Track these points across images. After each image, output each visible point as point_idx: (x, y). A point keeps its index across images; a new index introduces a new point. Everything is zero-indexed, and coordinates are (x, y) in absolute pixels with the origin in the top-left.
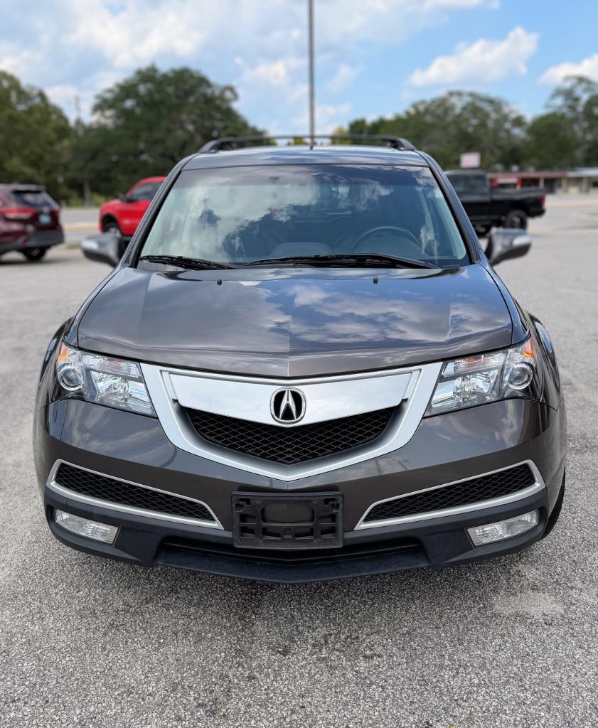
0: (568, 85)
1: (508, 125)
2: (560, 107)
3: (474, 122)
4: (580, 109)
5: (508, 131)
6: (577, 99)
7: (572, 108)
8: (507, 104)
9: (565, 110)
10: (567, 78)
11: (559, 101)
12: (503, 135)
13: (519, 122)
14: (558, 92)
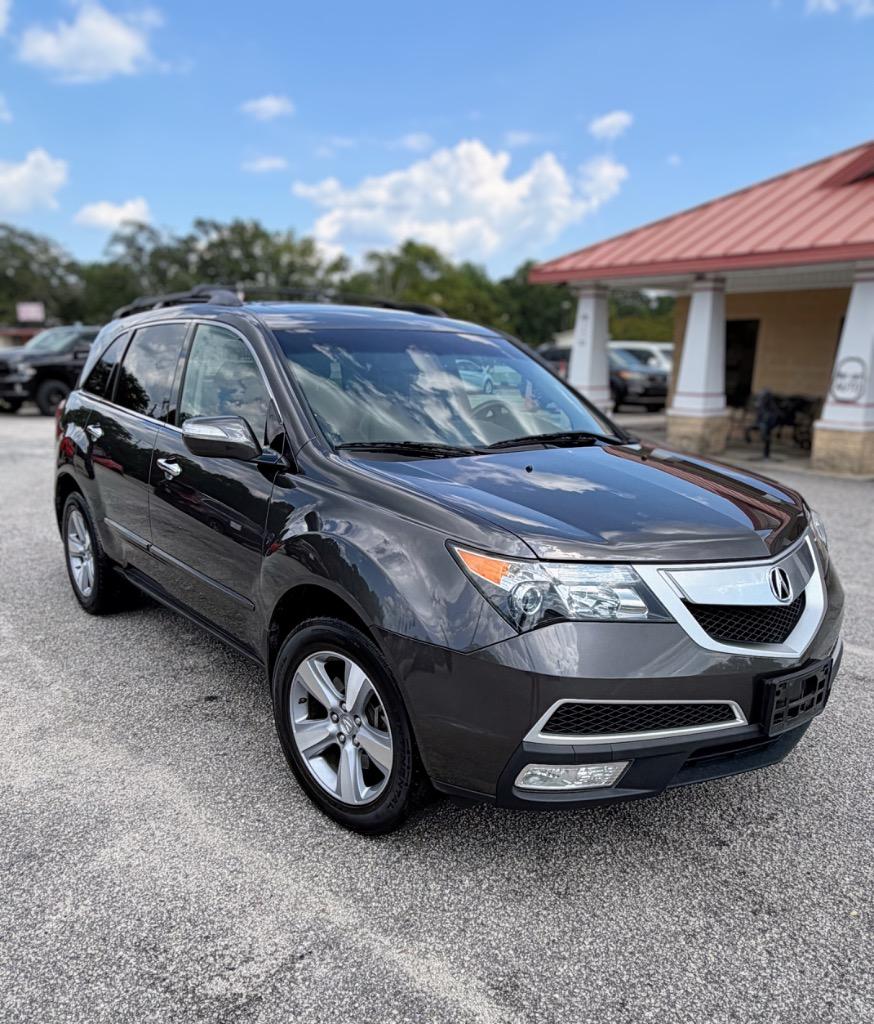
0: (128, 231)
1: (60, 271)
2: (123, 257)
3: (16, 263)
4: (146, 260)
5: (61, 278)
6: (140, 250)
7: (137, 259)
8: (57, 245)
9: (128, 260)
10: (126, 223)
11: (120, 249)
12: (55, 282)
13: (73, 268)
14: (117, 239)
